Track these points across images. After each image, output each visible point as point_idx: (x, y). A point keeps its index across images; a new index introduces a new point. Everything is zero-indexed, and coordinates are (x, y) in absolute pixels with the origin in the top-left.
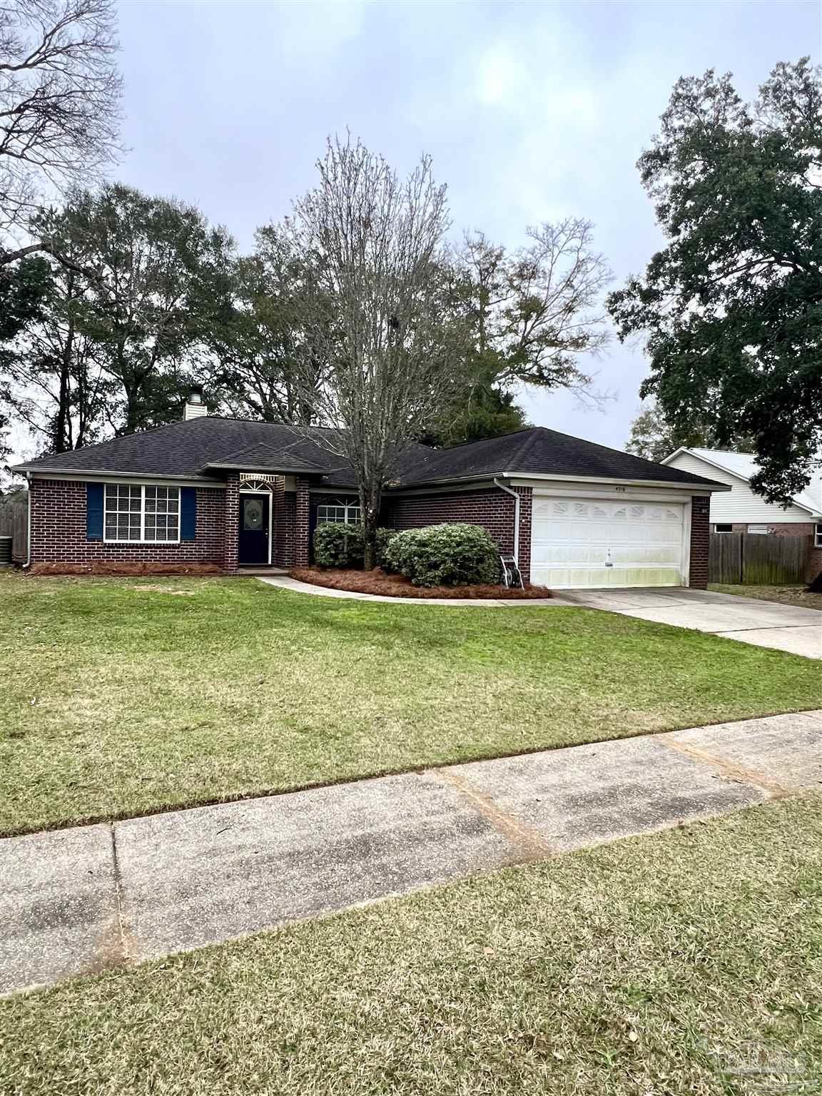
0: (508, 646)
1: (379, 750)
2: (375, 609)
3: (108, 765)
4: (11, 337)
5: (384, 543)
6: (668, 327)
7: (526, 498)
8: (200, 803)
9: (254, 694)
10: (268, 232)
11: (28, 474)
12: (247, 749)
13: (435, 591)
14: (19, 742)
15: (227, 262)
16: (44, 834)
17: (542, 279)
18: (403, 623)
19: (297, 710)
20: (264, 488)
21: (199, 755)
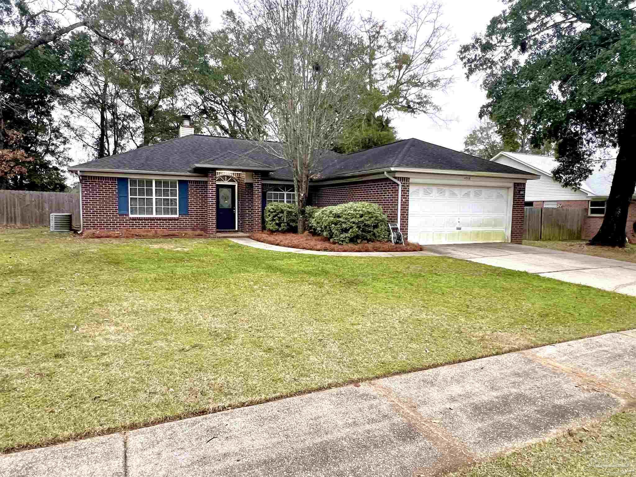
0: (401, 284)
1: (324, 366)
2: (308, 259)
3: (124, 381)
4: (68, 85)
5: (311, 215)
6: (498, 71)
7: (405, 185)
8: (193, 413)
9: (230, 321)
10: (230, 14)
11: (79, 172)
12: (228, 366)
13: (345, 246)
14: (61, 361)
15: (204, 34)
16: (71, 444)
17: (410, 42)
18: (327, 269)
19: (261, 334)
20: (232, 180)
21: (192, 372)
